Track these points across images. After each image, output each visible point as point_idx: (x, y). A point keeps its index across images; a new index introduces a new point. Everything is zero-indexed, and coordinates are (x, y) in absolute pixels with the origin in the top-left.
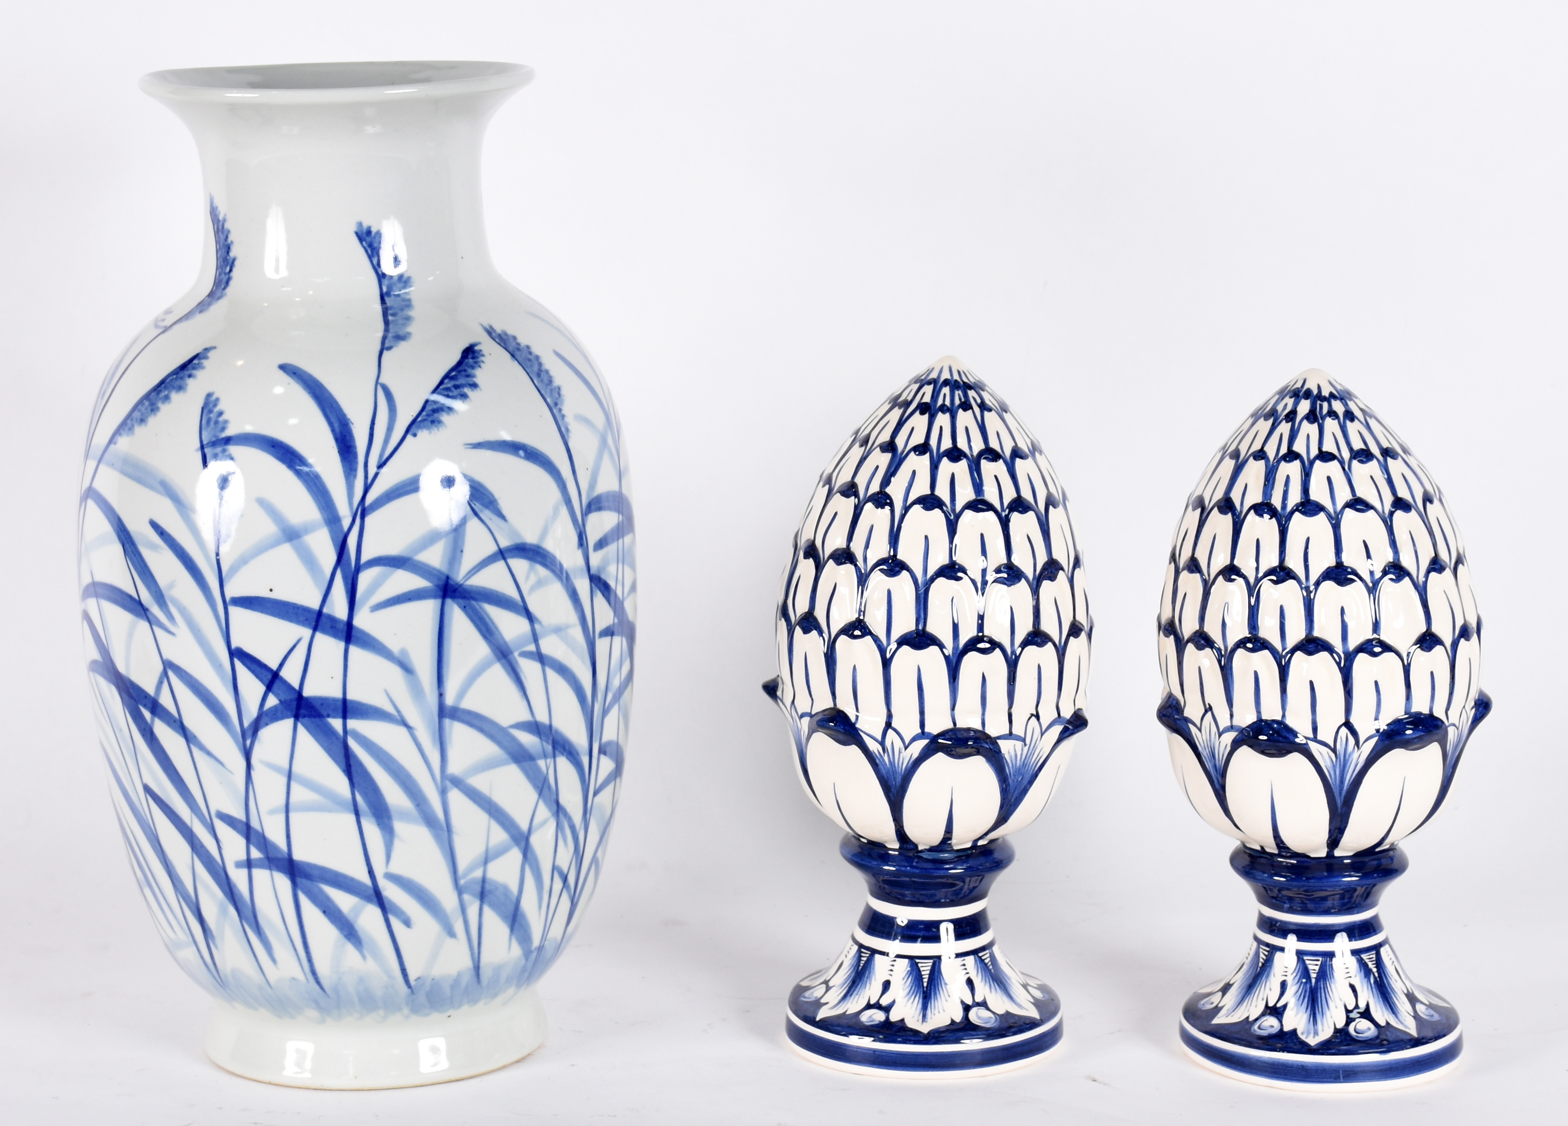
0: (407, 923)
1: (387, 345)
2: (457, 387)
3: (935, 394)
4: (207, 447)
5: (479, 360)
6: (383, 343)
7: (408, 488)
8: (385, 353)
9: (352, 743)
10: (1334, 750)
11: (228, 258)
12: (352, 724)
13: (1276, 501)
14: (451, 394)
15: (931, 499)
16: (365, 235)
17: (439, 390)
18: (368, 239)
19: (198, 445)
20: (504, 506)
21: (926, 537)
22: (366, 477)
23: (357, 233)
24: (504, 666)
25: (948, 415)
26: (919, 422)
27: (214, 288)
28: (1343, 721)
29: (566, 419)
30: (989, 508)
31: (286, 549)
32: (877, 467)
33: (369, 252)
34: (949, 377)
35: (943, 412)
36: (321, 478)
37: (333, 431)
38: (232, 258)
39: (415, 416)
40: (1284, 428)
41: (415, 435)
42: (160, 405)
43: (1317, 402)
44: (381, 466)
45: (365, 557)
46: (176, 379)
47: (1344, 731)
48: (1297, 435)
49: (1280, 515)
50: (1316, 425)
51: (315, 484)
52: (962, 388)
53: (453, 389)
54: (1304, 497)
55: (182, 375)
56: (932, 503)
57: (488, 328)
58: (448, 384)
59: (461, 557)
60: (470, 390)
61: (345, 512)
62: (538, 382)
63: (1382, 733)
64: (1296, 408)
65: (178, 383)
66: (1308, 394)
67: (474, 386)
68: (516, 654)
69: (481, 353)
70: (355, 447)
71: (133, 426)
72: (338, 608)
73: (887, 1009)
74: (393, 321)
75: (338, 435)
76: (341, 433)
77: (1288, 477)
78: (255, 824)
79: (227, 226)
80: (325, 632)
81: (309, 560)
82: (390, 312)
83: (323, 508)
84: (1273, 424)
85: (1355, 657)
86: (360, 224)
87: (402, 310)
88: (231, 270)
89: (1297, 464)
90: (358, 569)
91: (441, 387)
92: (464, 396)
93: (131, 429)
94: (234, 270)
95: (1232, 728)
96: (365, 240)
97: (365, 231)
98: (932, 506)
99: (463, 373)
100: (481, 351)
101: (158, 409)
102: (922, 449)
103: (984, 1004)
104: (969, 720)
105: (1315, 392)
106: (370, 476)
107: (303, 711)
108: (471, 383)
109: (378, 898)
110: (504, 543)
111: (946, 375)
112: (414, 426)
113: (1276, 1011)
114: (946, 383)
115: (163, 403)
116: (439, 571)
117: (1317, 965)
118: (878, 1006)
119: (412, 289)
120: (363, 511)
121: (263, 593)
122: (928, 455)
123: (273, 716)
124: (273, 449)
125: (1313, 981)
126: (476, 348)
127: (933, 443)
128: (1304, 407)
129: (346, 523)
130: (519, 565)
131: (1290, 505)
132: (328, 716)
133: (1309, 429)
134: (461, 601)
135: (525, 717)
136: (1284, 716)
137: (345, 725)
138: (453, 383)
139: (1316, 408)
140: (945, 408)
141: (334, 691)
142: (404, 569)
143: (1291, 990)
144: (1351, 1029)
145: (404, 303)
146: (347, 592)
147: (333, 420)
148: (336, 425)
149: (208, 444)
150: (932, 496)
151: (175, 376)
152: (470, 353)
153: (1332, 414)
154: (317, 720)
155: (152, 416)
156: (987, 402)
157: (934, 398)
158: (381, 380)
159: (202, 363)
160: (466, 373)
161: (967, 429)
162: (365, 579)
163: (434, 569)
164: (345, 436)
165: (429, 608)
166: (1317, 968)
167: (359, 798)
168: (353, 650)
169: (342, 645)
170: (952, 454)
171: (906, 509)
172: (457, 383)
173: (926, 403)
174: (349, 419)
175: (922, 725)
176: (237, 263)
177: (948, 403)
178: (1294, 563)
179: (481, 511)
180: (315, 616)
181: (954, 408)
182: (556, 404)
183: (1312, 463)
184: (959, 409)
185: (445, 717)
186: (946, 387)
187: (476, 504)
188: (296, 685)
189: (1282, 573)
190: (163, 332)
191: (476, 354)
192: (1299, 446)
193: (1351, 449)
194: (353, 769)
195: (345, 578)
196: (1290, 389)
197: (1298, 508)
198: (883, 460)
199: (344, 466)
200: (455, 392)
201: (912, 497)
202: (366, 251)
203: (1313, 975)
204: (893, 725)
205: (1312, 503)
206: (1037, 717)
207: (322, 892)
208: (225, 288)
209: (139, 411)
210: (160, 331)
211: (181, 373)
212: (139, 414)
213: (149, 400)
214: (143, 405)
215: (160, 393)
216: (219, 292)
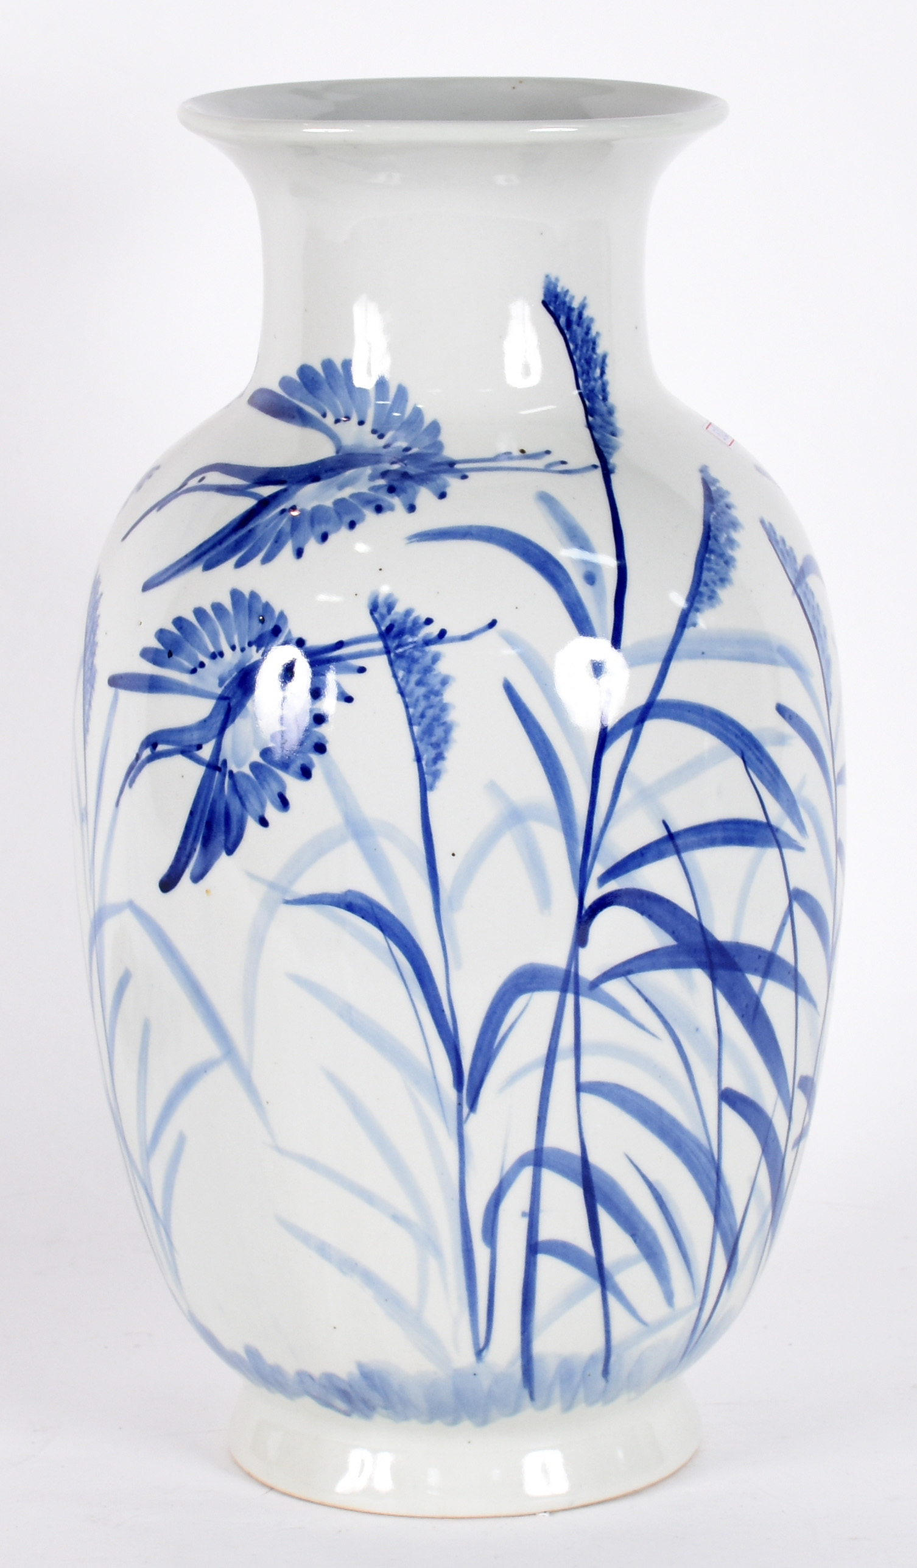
11: (595, 356)
38: (601, 356)
42: (730, 552)
46: (718, 516)
55: (718, 509)
71: (713, 592)
79: (586, 314)
88: (603, 373)
93: (712, 597)
94: (608, 370)
101: (732, 559)
115: (732, 549)
151: (714, 513)
155: (732, 569)
176: (608, 361)
190: (607, 473)
208: (605, 399)
209: (710, 570)
210: (598, 474)
211: (715, 505)
212: (712, 574)
213: (712, 552)
214: (709, 560)
215: (719, 539)
216: (600, 406)
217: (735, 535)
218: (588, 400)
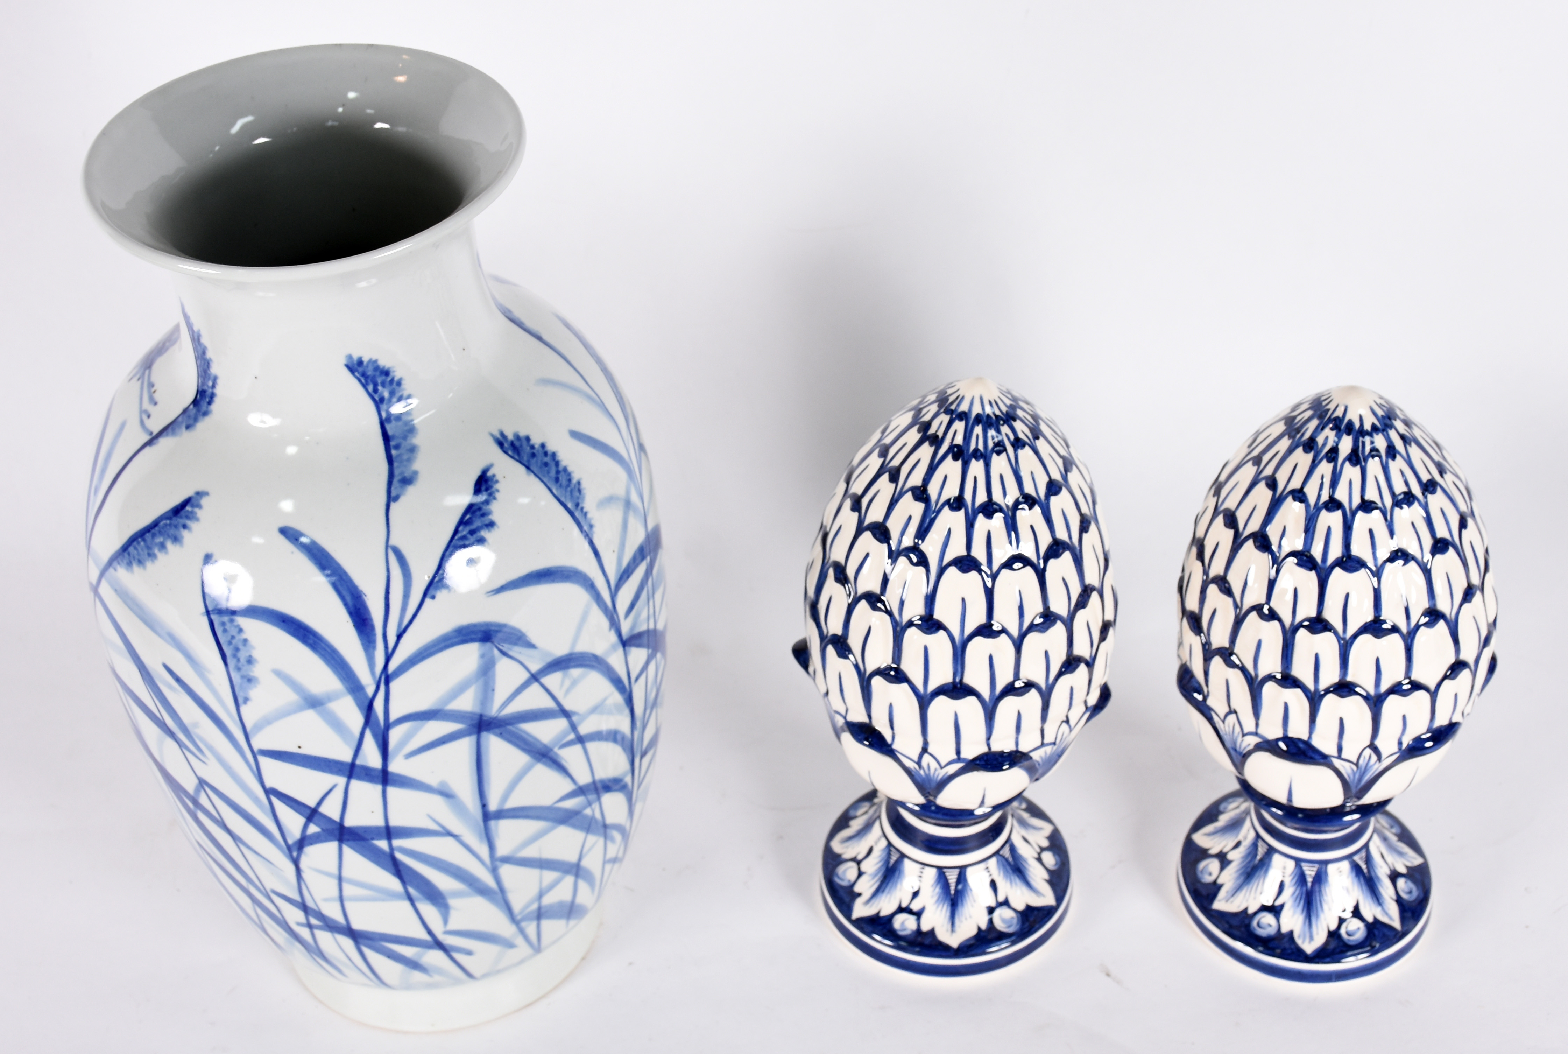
0: (469, 953)
1: (393, 494)
2: (472, 532)
3: (968, 435)
4: (213, 614)
5: (493, 489)
6: (389, 492)
7: (432, 650)
8: (393, 506)
9: (399, 856)
10: (1357, 764)
11: (209, 372)
12: (396, 843)
13: (1317, 552)
14: (467, 543)
15: (968, 560)
16: (356, 366)
17: (454, 541)
18: (361, 369)
19: (203, 610)
20: (533, 637)
21: (963, 600)
22: (386, 647)
23: (347, 366)
24: (545, 764)
25: (981, 462)
26: (951, 468)
27: (198, 396)
28: (1368, 743)
29: (589, 516)
30: (1026, 564)
31: (310, 715)
32: (910, 518)
33: (363, 381)
34: (981, 411)
35: (977, 459)
36: (338, 652)
37: (346, 605)
38: (213, 375)
39: (431, 576)
40: (1325, 468)
41: (433, 597)
43: (1359, 439)
44: (399, 637)
45: (393, 716)
46: (170, 525)
47: (1368, 751)
48: (1339, 480)
49: (1320, 568)
50: (1358, 468)
51: (333, 658)
52: (995, 425)
53: (469, 536)
54: (1345, 551)
55: (176, 522)
56: (968, 565)
57: (498, 436)
58: (464, 531)
59: (493, 695)
60: (487, 531)
61: (368, 683)
62: (557, 489)
63: (1404, 750)
64: (1337, 445)
65: (172, 531)
66: (1350, 428)
67: (491, 525)
68: (556, 750)
69: (495, 479)
70: (371, 620)
72: (371, 757)
73: (918, 914)
74: (399, 456)
75: (352, 609)
76: (355, 606)
77: (1329, 528)
78: (310, 903)
80: (359, 778)
81: (337, 725)
82: (392, 443)
83: (344, 679)
84: (1314, 461)
85: (1386, 698)
86: (350, 357)
87: (405, 438)
88: (214, 386)
89: (1339, 513)
90: (388, 726)
91: (456, 538)
92: (481, 541)
95: (1256, 734)
96: (357, 371)
97: (355, 362)
98: (968, 568)
99: (478, 513)
100: (494, 476)
102: (957, 503)
103: (1006, 903)
104: (1003, 743)
105: (1357, 425)
106: (391, 644)
107: (346, 837)
108: (487, 522)
109: (439, 945)
110: (535, 667)
111: (977, 410)
112: (431, 588)
113: (1275, 910)
114: (978, 419)
116: (472, 713)
117: (1313, 871)
118: (908, 910)
119: (414, 402)
120: (386, 678)
121: (293, 749)
122: (963, 511)
123: (316, 839)
124: (282, 624)
125: (1309, 885)
126: (489, 474)
127: (968, 496)
128: (1346, 445)
129: (370, 690)
130: (553, 680)
131: (1331, 559)
132: (373, 839)
133: (1351, 473)
134: (497, 731)
135: (569, 787)
136: (1310, 737)
137: (390, 845)
138: (468, 529)
139: (1358, 447)
140: (979, 454)
141: (378, 821)
142: (436, 720)
143: (1289, 891)
144: (1343, 931)
145: (406, 428)
146: (379, 746)
147: (345, 593)
148: (349, 599)
149: (213, 611)
150: (968, 558)
151: (168, 522)
152: (483, 483)
153: (1375, 452)
154: (362, 843)
155: (150, 560)
156: (1021, 436)
157: (967, 440)
158: (392, 542)
159: (196, 513)
160: (481, 512)
161: (1001, 477)
162: (395, 735)
163: (466, 713)
164: (359, 609)
165: (465, 746)
166: (1313, 873)
167: (411, 890)
168: (391, 791)
169: (379, 788)
170: (987, 509)
171: (942, 570)
172: (473, 527)
173: (957, 446)
174: (362, 591)
175: (958, 752)
177: (981, 447)
178: (1332, 614)
179: (510, 649)
180: (348, 768)
181: (988, 453)
182: (577, 505)
183: (1354, 514)
184: (992, 454)
185: (491, 819)
186: (978, 425)
187: (503, 645)
188: (336, 817)
189: (1318, 625)
190: (149, 443)
191: (490, 483)
192: (1341, 494)
193: (1393, 494)
194: (403, 873)
195: (375, 735)
196: (1330, 417)
197: (1339, 563)
198: (915, 509)
199: (361, 639)
200: (472, 539)
201: (947, 559)
202: (360, 381)
203: (1310, 880)
204: (930, 750)
205: (1353, 559)
206: (1067, 721)
207: (385, 947)
208: (210, 403)
209: (136, 548)
210: (146, 438)
211: (174, 518)
212: (135, 552)
213: (144, 540)
214: (139, 543)
215: (155, 538)
216: (204, 405)
217: (169, 545)
218: (200, 395)
